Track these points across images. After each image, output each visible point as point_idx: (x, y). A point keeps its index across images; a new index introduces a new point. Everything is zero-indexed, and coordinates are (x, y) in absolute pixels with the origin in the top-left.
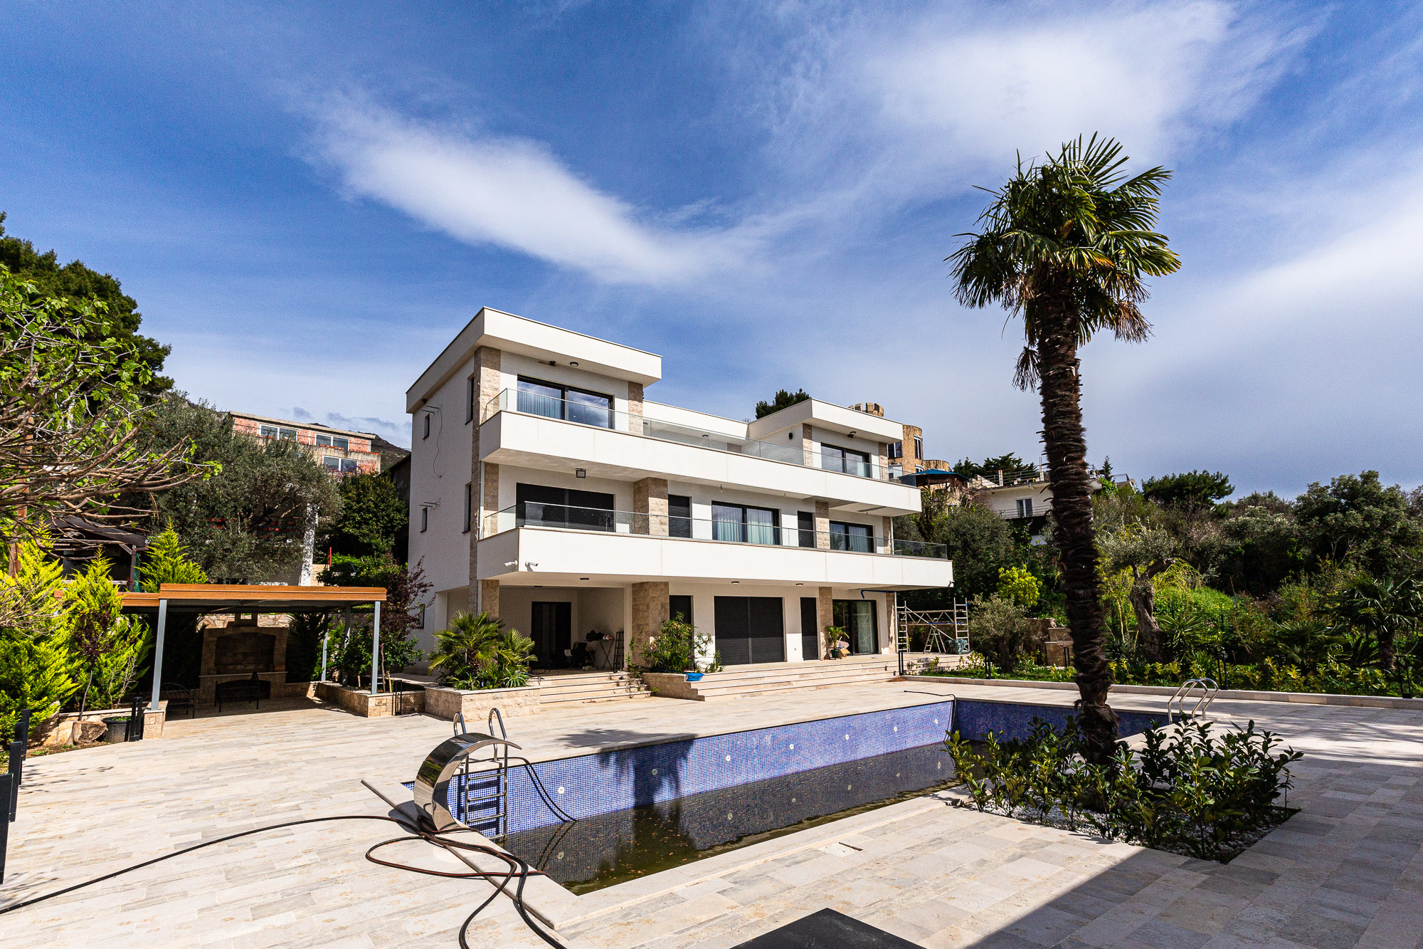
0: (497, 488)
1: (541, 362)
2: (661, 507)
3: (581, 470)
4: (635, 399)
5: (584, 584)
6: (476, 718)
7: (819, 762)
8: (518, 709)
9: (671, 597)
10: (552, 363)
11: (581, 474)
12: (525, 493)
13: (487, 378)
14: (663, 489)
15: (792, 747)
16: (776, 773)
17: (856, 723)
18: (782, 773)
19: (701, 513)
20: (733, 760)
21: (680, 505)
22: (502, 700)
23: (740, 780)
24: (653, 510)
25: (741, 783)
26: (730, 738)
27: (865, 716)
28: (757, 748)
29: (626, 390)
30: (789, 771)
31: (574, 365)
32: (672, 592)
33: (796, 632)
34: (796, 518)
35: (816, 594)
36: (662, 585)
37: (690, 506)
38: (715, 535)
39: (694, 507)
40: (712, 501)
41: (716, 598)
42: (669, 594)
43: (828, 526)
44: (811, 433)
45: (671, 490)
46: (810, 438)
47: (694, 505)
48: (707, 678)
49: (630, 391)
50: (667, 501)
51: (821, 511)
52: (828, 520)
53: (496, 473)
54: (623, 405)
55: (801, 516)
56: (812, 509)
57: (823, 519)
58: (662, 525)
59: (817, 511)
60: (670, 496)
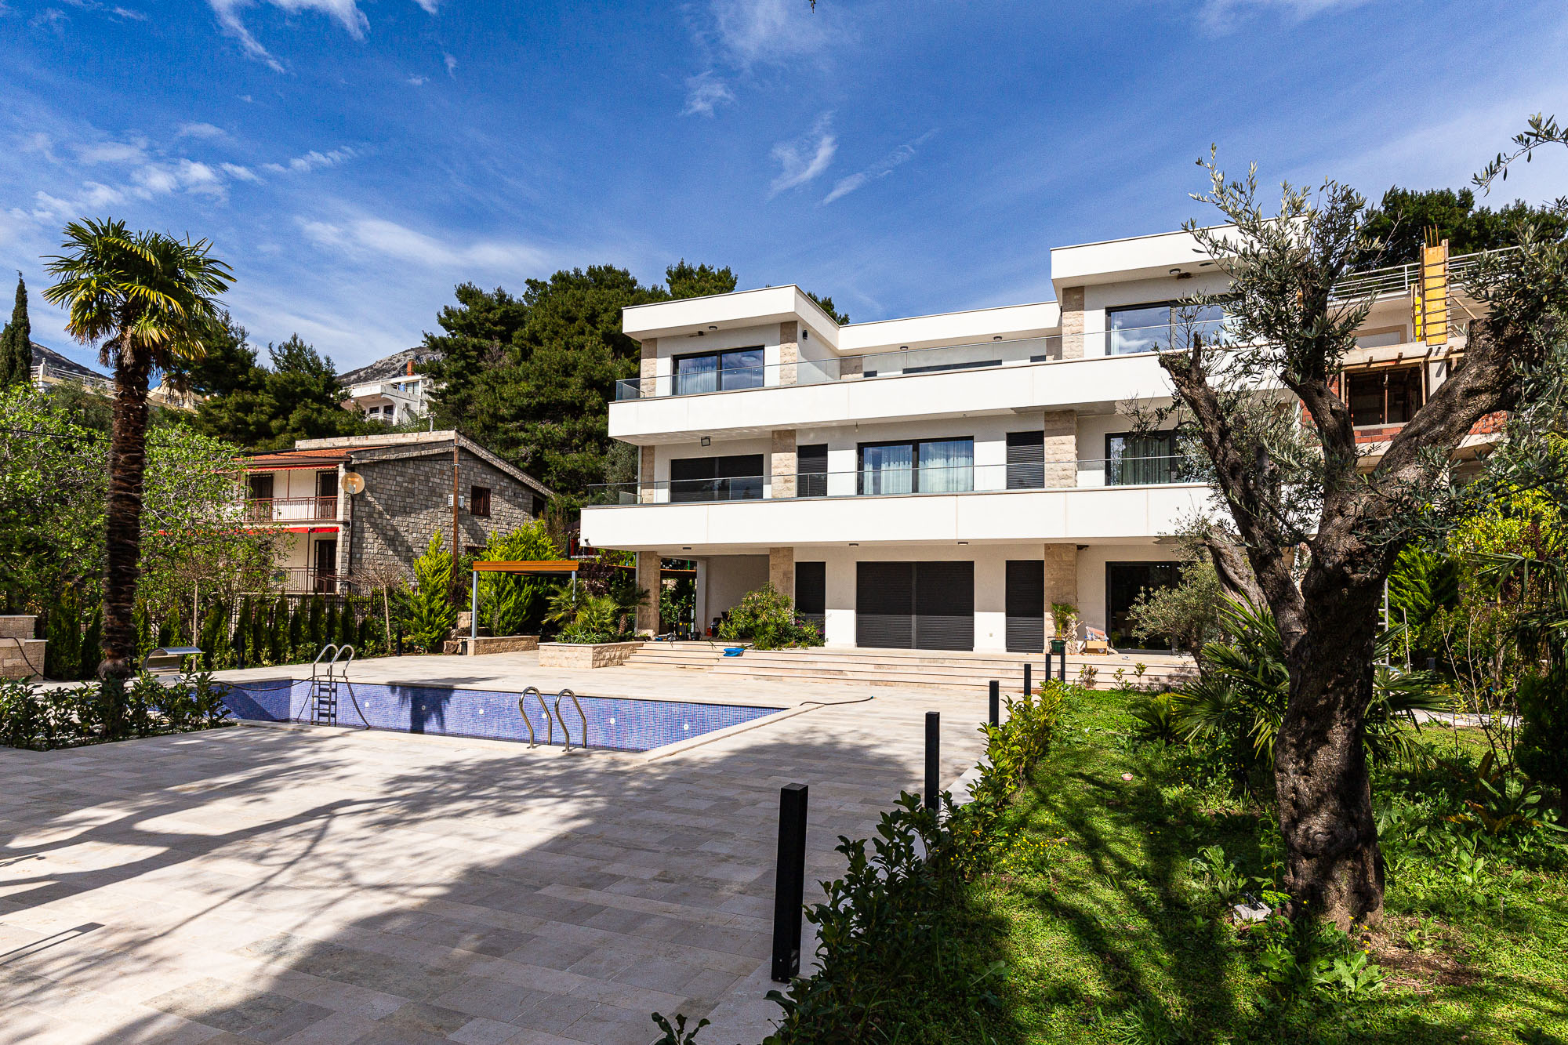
0: (653, 468)
1: (692, 336)
2: (788, 462)
3: (707, 438)
4: (789, 342)
9: (798, 564)
10: (700, 332)
11: (706, 442)
12: (679, 468)
13: (647, 369)
14: (789, 441)
19: (841, 463)
21: (813, 457)
24: (776, 467)
31: (714, 329)
32: (798, 559)
33: (994, 609)
34: (1004, 443)
35: (1039, 555)
36: (787, 550)
37: (826, 455)
38: (860, 489)
39: (832, 455)
40: (859, 444)
41: (859, 564)
42: (795, 560)
43: (1073, 448)
44: (1082, 299)
45: (801, 441)
46: (1081, 307)
47: (830, 453)
48: (751, 654)
49: (782, 334)
50: (794, 455)
51: (1059, 425)
52: (1072, 438)
53: (653, 454)
54: (773, 353)
55: (1013, 440)
56: (1039, 426)
57: (1063, 438)
58: (788, 485)
59: (1050, 427)
60: (800, 448)
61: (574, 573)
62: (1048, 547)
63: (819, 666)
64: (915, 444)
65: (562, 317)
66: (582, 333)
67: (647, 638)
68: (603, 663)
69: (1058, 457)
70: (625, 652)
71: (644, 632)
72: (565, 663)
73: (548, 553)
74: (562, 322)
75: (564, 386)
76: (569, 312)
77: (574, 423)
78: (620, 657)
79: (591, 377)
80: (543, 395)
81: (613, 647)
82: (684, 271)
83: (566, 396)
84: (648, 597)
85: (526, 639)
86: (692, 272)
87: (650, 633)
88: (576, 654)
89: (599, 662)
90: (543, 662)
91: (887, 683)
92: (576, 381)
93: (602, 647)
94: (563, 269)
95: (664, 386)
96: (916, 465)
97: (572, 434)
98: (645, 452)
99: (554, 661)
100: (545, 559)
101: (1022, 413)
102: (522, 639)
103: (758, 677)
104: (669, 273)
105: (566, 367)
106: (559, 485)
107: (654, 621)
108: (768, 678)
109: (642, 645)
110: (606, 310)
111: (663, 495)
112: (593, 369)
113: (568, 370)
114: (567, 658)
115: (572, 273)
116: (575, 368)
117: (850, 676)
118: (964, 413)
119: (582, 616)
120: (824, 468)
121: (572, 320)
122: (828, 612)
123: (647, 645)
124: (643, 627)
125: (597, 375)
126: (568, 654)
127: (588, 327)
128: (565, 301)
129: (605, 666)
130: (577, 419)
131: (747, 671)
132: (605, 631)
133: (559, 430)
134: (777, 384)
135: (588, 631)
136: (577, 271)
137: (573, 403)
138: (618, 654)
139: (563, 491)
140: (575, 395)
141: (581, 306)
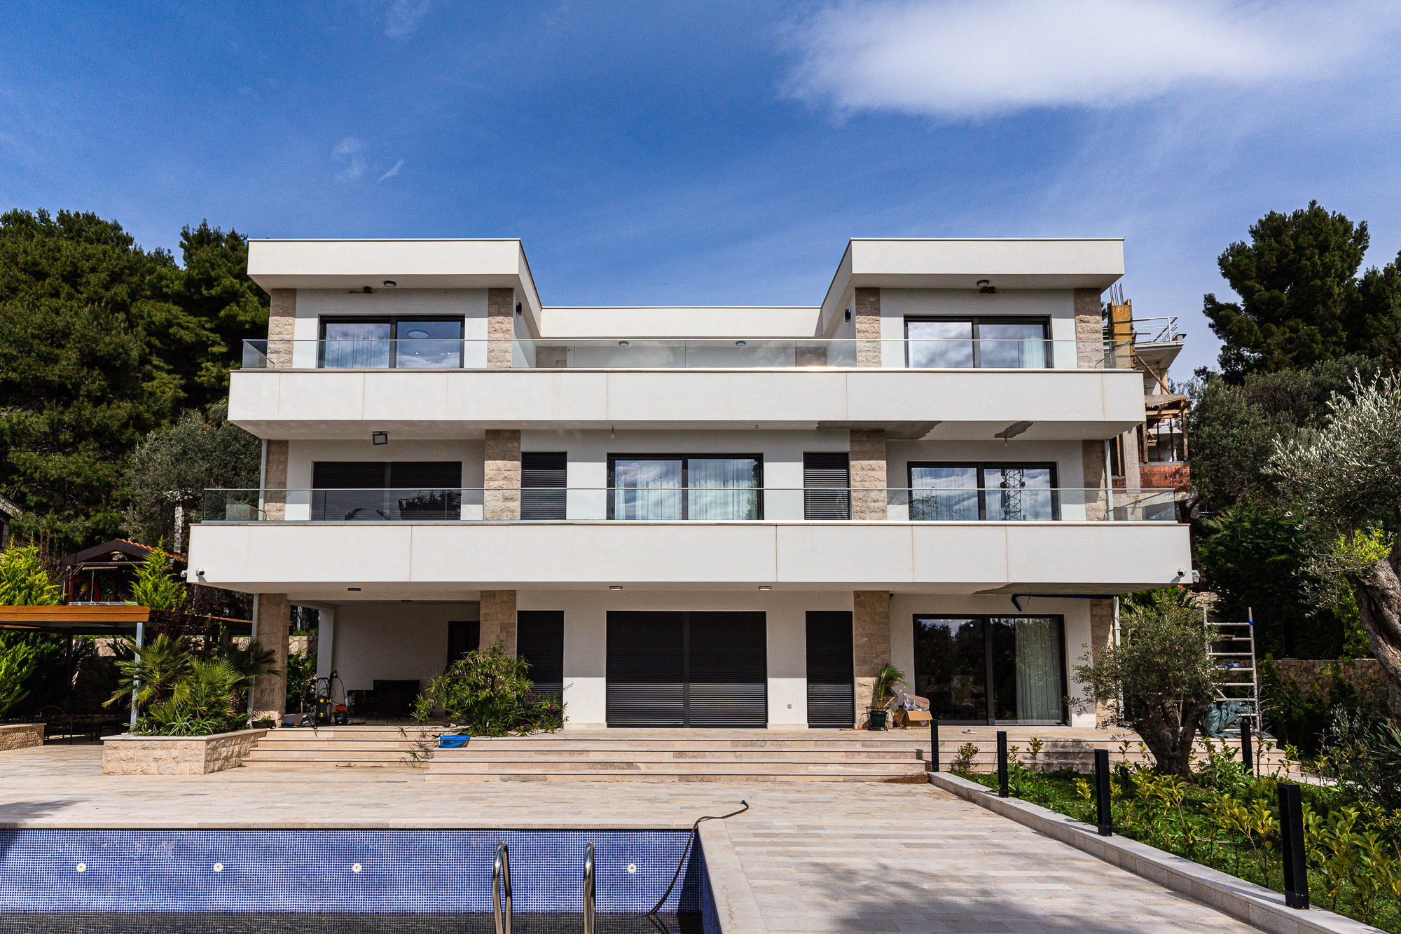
0: (285, 472)
1: (353, 292)
2: (507, 474)
3: (381, 433)
4: (499, 314)
5: (354, 596)
6: (119, 770)
7: (281, 902)
8: (173, 765)
9: (522, 614)
10: (366, 288)
11: (381, 439)
12: (327, 473)
13: (278, 330)
14: (511, 445)
15: (218, 867)
16: (180, 906)
17: (385, 845)
18: (193, 907)
19: (585, 477)
20: (90, 872)
21: (544, 467)
22: (154, 752)
23: (103, 903)
24: (491, 479)
25: (106, 910)
26: (89, 837)
27: (412, 834)
28: (141, 859)
29: (484, 304)
30: (210, 907)
31: (391, 286)
32: (521, 607)
33: (793, 675)
34: (800, 465)
35: (849, 606)
36: (503, 595)
37: (565, 467)
38: (611, 513)
39: (572, 468)
40: (609, 455)
41: (610, 615)
42: (520, 607)
43: (883, 475)
44: (878, 301)
45: (527, 446)
46: (877, 312)
47: (571, 466)
48: (479, 743)
49: (491, 303)
50: (519, 464)
51: (867, 447)
52: (883, 463)
53: (285, 453)
54: (477, 327)
55: (813, 461)
56: (843, 446)
57: (873, 463)
58: (510, 504)
59: (857, 448)
60: (525, 455)
61: (140, 626)
62: (858, 594)
63: (593, 757)
64: (684, 458)
65: (25, 271)
66: (56, 294)
67: (269, 724)
68: (218, 765)
69: (867, 485)
70: (246, 745)
71: (263, 715)
72: (153, 767)
73: (46, 596)
74: (23, 277)
75: (50, 360)
76: (35, 264)
77: (62, 413)
78: (239, 755)
79: (92, 352)
80: (15, 370)
81: (231, 738)
82: (209, 235)
83: (52, 374)
84: (273, 661)
85: (24, 729)
86: (219, 237)
87: (275, 715)
88: (175, 753)
89: (214, 764)
90: (110, 767)
91: (703, 778)
92: (70, 355)
93: (217, 740)
94: (22, 208)
95: (306, 355)
96: (685, 484)
97: (56, 427)
98: (272, 449)
99: (132, 766)
100: (40, 604)
101: (826, 429)
102: (18, 730)
103: (506, 778)
104: (185, 235)
105: (52, 334)
106: (32, 499)
107: (279, 697)
108: (525, 778)
109: (265, 734)
110: (93, 270)
111: (302, 511)
112: (95, 341)
113: (58, 337)
114: (156, 760)
115: (35, 214)
116: (66, 335)
117: (644, 769)
118: (757, 423)
119: (181, 692)
120: (563, 483)
121: (41, 276)
122: (567, 681)
123: (272, 735)
124: (260, 707)
125: (102, 348)
126: (158, 753)
127: (66, 288)
128: (31, 249)
129: (220, 770)
130: (67, 406)
131: (484, 768)
132: (218, 715)
133: (38, 422)
134: (483, 365)
135: (194, 717)
136: (43, 216)
137: (62, 386)
138: (237, 749)
139: (41, 509)
140: (65, 373)
141: (55, 260)
